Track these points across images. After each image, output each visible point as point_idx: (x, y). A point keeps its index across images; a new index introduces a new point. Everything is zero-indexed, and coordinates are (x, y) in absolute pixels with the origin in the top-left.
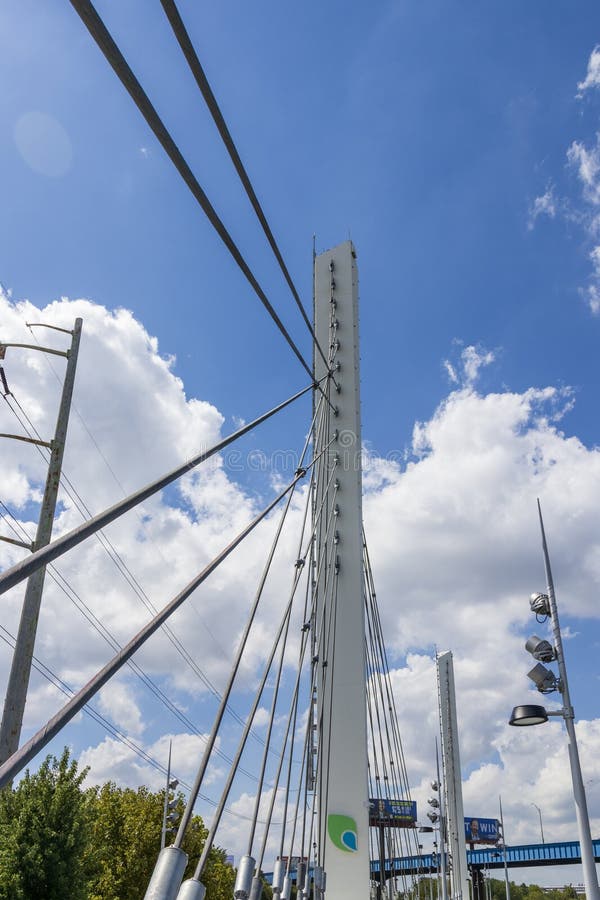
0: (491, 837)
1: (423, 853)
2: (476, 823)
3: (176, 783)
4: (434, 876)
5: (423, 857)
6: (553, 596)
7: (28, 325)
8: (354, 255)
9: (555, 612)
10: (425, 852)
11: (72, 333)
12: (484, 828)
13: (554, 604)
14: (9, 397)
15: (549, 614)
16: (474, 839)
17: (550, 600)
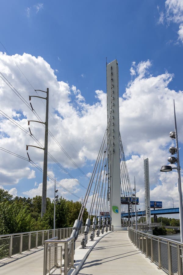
0: (160, 206)
1: (140, 211)
2: (155, 203)
3: (57, 191)
4: (144, 216)
5: (140, 212)
6: (176, 132)
7: (35, 90)
8: (117, 64)
9: (177, 137)
10: (141, 210)
11: (46, 92)
12: (158, 204)
13: (177, 135)
14: (33, 111)
15: (175, 138)
16: (155, 207)
17: (175, 133)
